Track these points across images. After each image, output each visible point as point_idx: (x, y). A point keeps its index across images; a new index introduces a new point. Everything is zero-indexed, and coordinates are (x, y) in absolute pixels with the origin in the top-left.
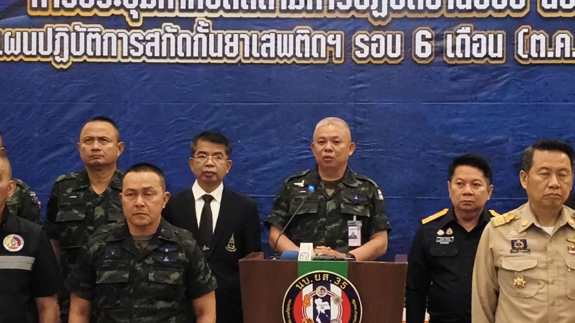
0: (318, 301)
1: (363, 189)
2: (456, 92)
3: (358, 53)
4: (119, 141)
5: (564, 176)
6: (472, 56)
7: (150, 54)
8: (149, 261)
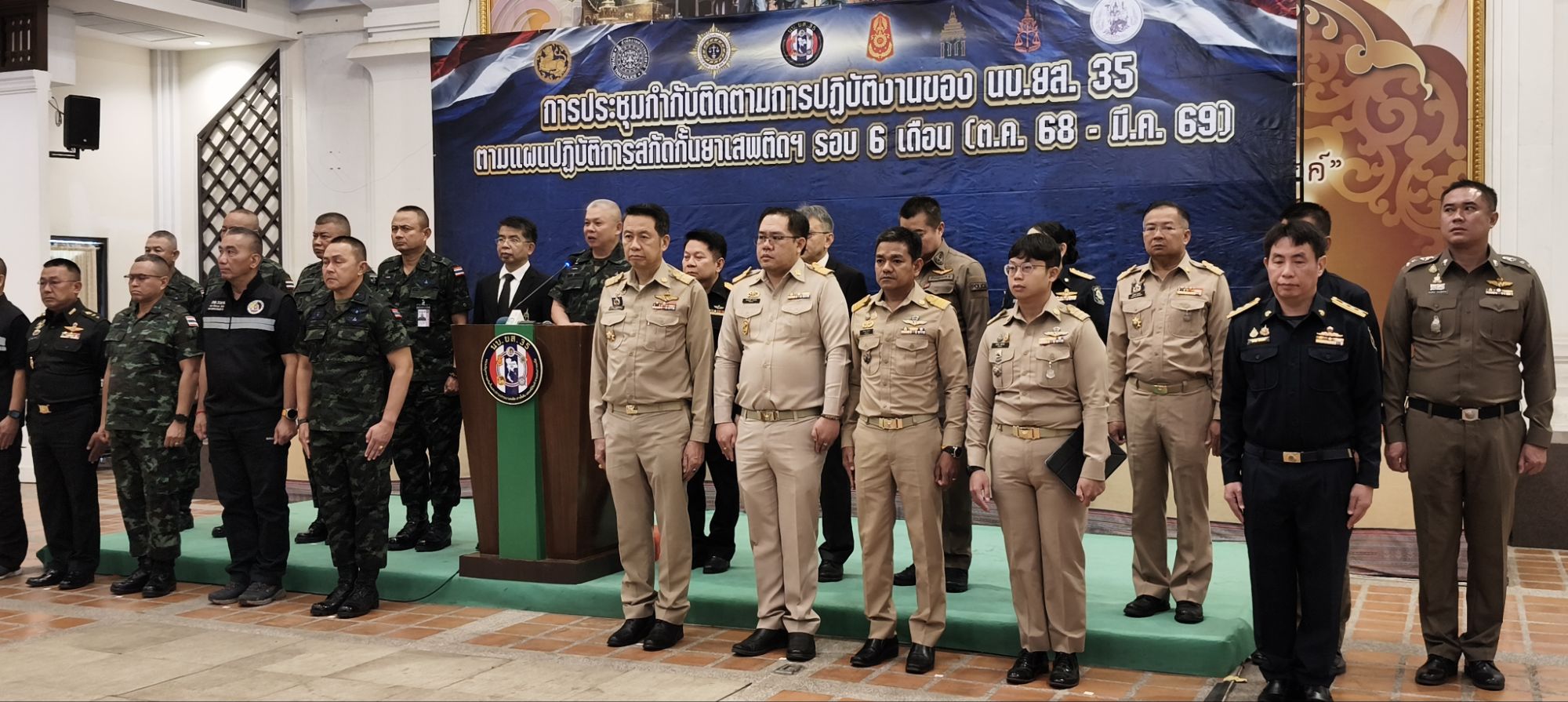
0: (508, 360)
2: (908, 186)
6: (922, 149)
8: (342, 321)
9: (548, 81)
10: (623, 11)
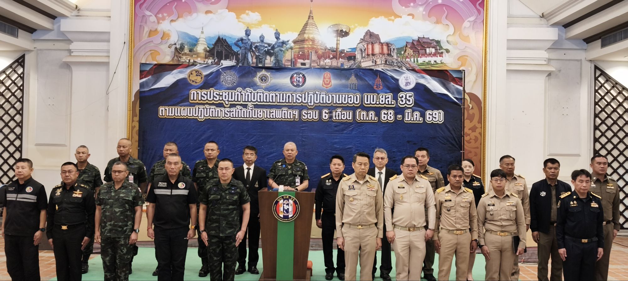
0: (285, 205)
1: (300, 166)
2: (337, 131)
3: (303, 117)
4: (218, 149)
5: (366, 165)
6: (341, 119)
7: (232, 116)
8: (227, 192)
9: (193, 84)
10: (192, 54)
